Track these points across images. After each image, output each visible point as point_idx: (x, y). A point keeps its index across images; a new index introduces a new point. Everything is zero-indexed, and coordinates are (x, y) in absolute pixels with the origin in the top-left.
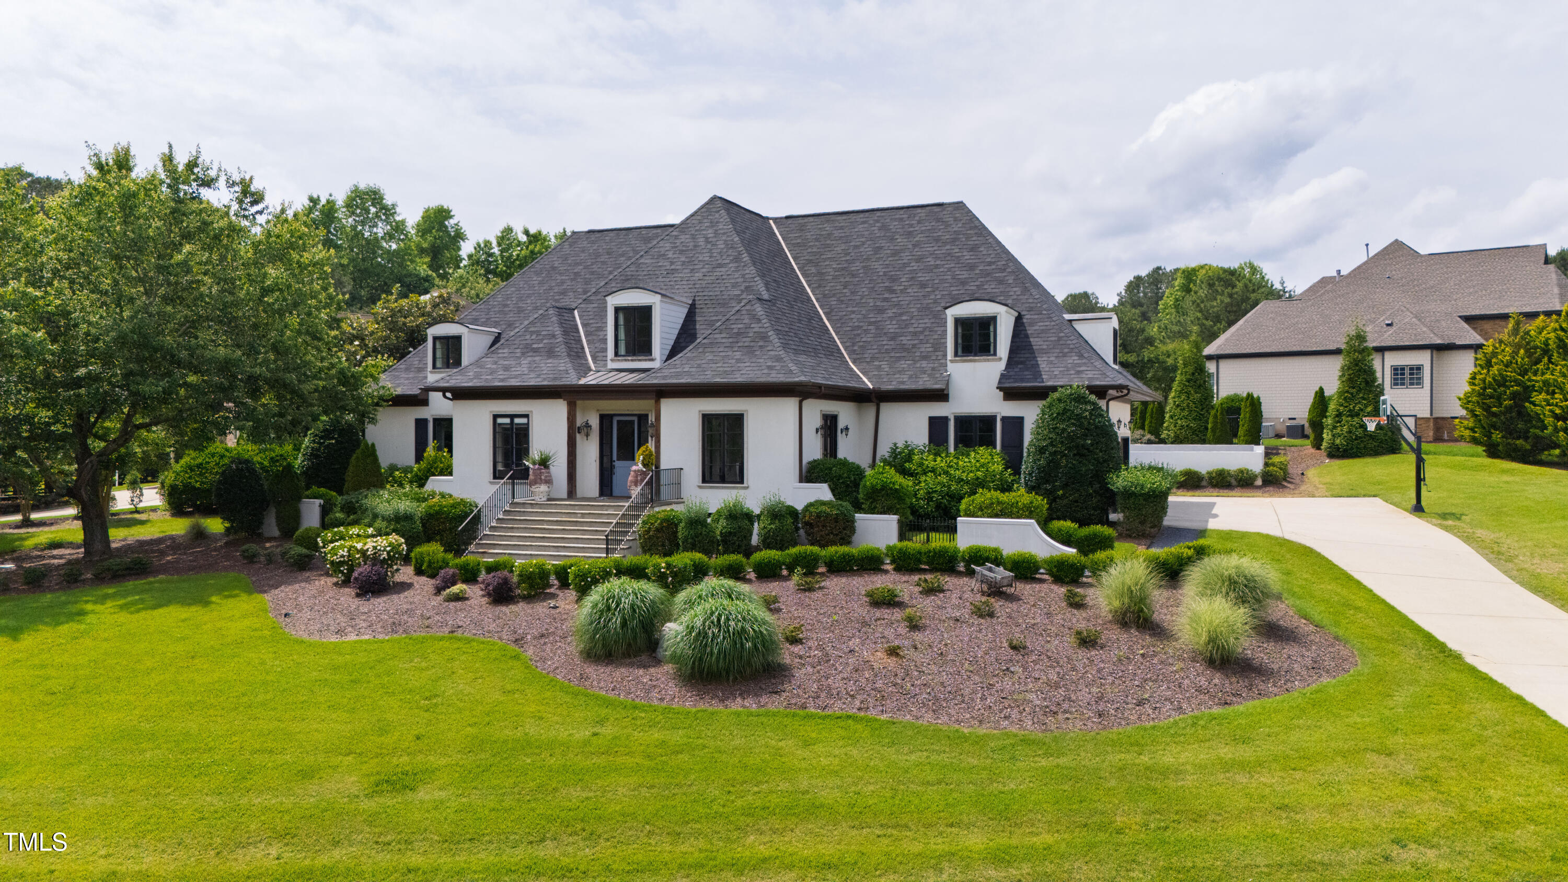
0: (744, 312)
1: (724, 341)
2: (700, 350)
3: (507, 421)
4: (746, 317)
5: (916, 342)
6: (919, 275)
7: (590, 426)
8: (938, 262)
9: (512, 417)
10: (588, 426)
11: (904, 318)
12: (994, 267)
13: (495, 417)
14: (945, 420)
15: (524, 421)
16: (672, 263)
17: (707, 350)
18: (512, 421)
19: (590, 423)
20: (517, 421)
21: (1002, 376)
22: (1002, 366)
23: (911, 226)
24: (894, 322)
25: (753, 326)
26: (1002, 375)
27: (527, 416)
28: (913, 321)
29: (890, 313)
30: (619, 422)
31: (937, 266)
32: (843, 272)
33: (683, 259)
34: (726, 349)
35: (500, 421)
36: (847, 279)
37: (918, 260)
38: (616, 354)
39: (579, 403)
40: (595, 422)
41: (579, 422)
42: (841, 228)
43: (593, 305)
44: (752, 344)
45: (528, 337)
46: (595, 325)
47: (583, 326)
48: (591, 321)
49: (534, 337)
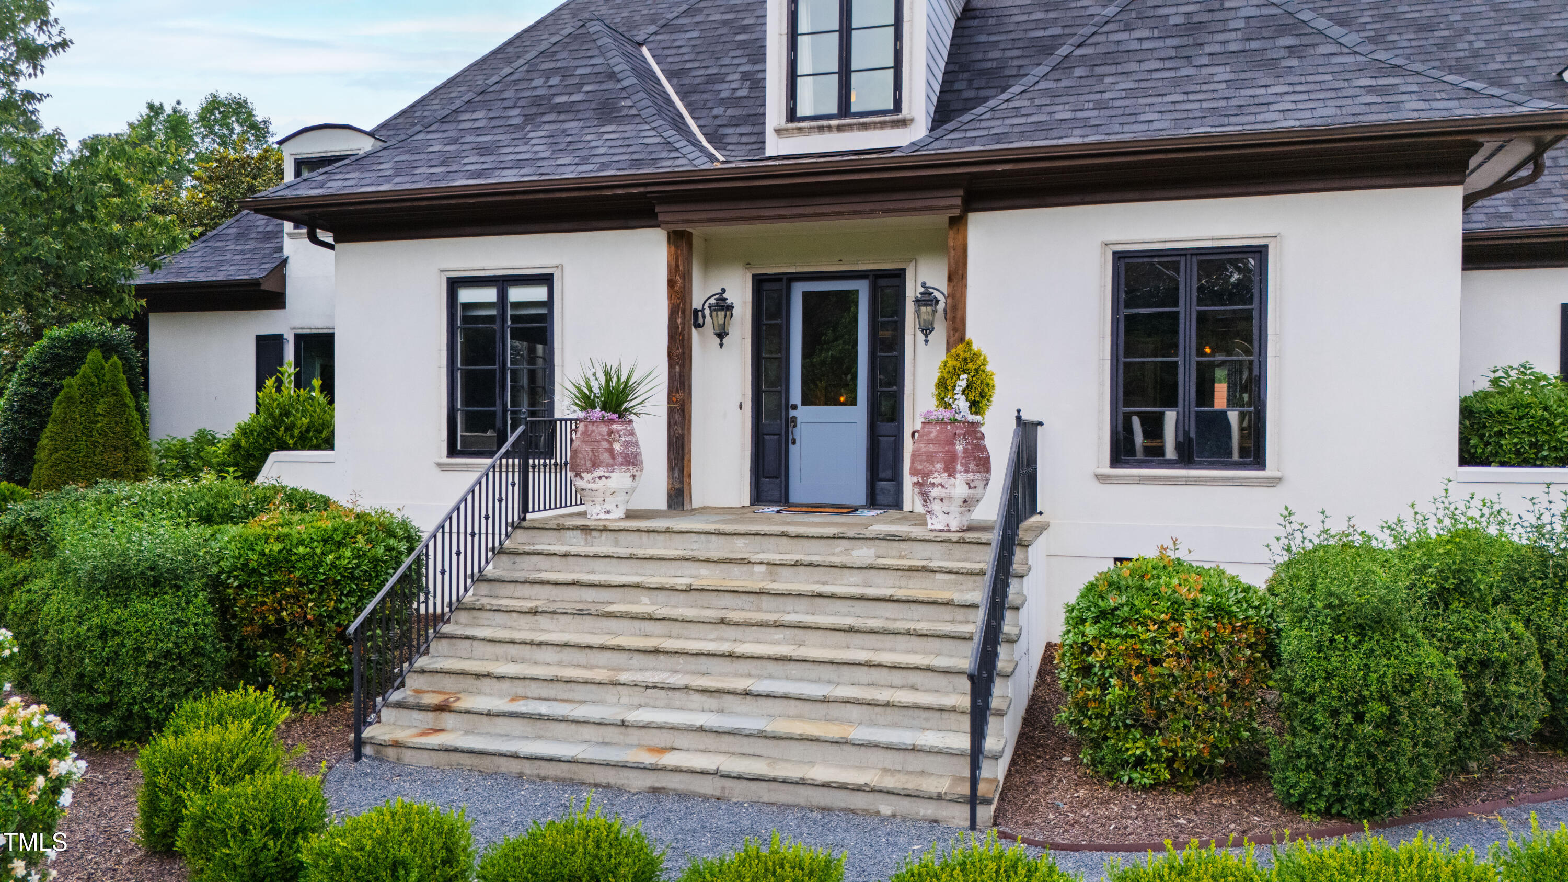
2: (1079, 72)
3: (489, 295)
7: (730, 308)
9: (503, 282)
10: (722, 306)
13: (454, 284)
15: (538, 293)
17: (1099, 70)
18: (503, 296)
19: (730, 297)
20: (516, 294)
27: (546, 280)
30: (807, 296)
34: (1168, 64)
35: (467, 295)
38: (792, 116)
39: (703, 234)
40: (741, 297)
41: (699, 296)
43: (689, 35)
44: (1254, 45)
45: (538, 82)
46: (701, 72)
47: (670, 75)
48: (689, 65)
49: (555, 81)
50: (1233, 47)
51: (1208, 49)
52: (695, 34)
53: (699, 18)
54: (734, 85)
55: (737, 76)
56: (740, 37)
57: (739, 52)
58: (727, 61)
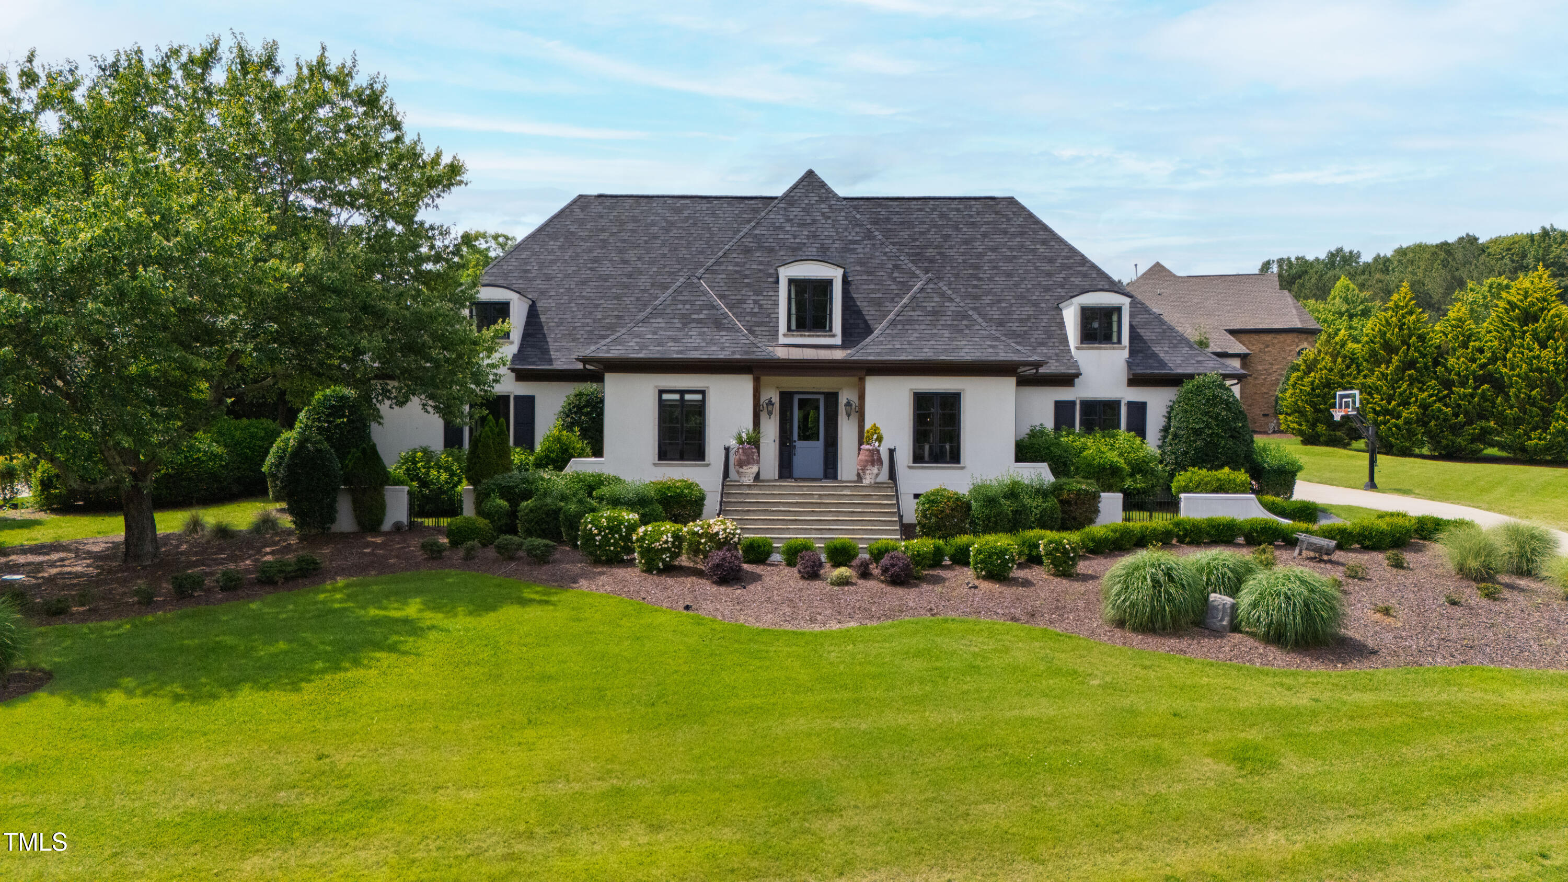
0: (930, 291)
1: (921, 318)
2: (899, 327)
3: (676, 397)
4: (935, 295)
5: (1025, 328)
6: (1001, 264)
7: (773, 405)
8: (1015, 253)
9: (682, 392)
10: (770, 403)
11: (1003, 305)
12: (1072, 261)
13: (661, 392)
14: (1073, 403)
15: (698, 397)
16: (795, 237)
17: (906, 327)
18: (682, 397)
19: (773, 400)
20: (688, 397)
21: (1130, 365)
22: (1126, 354)
23: (971, 216)
24: (995, 309)
25: (946, 304)
26: (1128, 362)
27: (703, 392)
28: (1014, 309)
29: (987, 299)
30: (800, 400)
31: (1015, 257)
32: (918, 257)
33: (806, 233)
34: (929, 327)
35: (666, 397)
36: (926, 265)
37: (994, 250)
38: (789, 329)
39: (764, 379)
40: (776, 399)
41: (763, 399)
42: (897, 213)
43: (721, 276)
44: (955, 323)
45: (680, 306)
46: (733, 297)
47: (721, 297)
48: (726, 293)
49: (688, 306)
50: (949, 323)
51: (941, 323)
52: (724, 276)
53: (723, 267)
54: (752, 306)
55: (751, 302)
56: (746, 281)
57: (747, 289)
58: (744, 293)
